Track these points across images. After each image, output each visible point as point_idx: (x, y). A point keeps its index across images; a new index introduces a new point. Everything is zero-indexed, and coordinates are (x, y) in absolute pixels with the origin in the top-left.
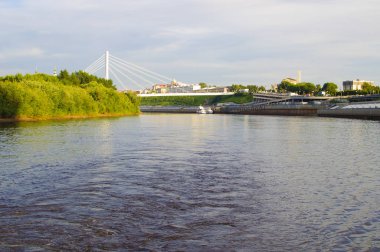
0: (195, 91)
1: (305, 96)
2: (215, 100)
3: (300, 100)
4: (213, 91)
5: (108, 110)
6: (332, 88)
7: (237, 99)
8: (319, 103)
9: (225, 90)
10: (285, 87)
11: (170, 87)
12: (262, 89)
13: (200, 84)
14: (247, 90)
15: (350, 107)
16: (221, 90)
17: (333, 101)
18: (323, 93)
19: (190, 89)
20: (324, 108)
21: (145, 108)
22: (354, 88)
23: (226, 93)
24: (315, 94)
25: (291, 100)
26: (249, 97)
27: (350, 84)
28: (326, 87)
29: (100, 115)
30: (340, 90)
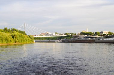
0: (54, 35)
1: (90, 36)
2: (60, 38)
3: (88, 37)
6: (98, 33)
7: (67, 37)
8: (95, 38)
9: (63, 35)
10: (83, 33)
11: (46, 34)
12: (75, 34)
13: (55, 33)
14: (70, 35)
15: (106, 39)
16: (62, 35)
17: (99, 38)
18: (95, 35)
19: (52, 35)
20: (97, 40)
22: (104, 33)
23: (63, 36)
24: (93, 35)
25: (85, 37)
26: (71, 37)
27: (103, 32)
28: (96, 33)
29: (15, 43)
30: (100, 34)
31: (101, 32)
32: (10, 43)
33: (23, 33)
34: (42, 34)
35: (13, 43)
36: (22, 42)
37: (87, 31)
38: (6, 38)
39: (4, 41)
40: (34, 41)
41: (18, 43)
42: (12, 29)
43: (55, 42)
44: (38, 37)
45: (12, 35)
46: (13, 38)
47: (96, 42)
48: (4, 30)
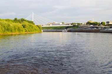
1: (95, 26)
2: (67, 28)
3: (94, 27)
4: (66, 25)
6: (104, 23)
7: (74, 27)
8: (100, 28)
9: (70, 24)
10: (89, 23)
11: (53, 24)
12: (82, 24)
13: (62, 23)
14: (77, 24)
16: (69, 24)
17: (105, 28)
18: (101, 25)
19: (59, 24)
20: (102, 30)
21: (44, 30)
22: (110, 24)
24: (99, 25)
25: (91, 27)
26: (77, 26)
27: (109, 22)
28: (102, 23)
29: (26, 33)
30: (106, 24)
31: (107, 22)
32: (21, 32)
33: (32, 22)
34: (49, 24)
35: (24, 32)
36: (31, 31)
37: (93, 21)
38: (19, 28)
39: (17, 30)
40: (42, 31)
41: (28, 33)
42: (21, 19)
43: (61, 31)
44: (45, 27)
45: (23, 25)
46: (24, 27)
47: (101, 32)
48: (14, 20)
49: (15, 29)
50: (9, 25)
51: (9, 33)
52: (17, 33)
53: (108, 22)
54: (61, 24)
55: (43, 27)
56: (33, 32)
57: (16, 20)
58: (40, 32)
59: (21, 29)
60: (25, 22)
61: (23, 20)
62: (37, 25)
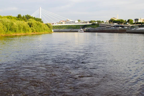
0: (76, 23)
2: (84, 27)
3: (119, 26)
4: (83, 23)
5: (37, 31)
6: (131, 21)
7: (93, 26)
8: (126, 27)
9: (88, 22)
10: (112, 21)
11: (66, 22)
12: (103, 22)
13: (78, 20)
14: (97, 23)
15: (140, 29)
16: (86, 22)
17: (132, 27)
18: (128, 23)
20: (129, 30)
21: (56, 30)
22: (139, 21)
23: (88, 24)
24: (125, 24)
25: (115, 26)
26: (98, 25)
28: (129, 21)
29: (33, 33)
30: (134, 22)
31: (135, 20)
32: (27, 33)
33: (39, 20)
34: (62, 22)
35: (31, 33)
36: (40, 31)
37: (117, 18)
38: (24, 27)
39: (22, 30)
40: (53, 31)
41: (36, 33)
42: (26, 16)
43: (77, 32)
44: (56, 26)
45: (29, 24)
46: (30, 26)
48: (17, 17)
49: (20, 29)
50: (12, 24)
51: (12, 34)
52: (22, 33)
53: (137, 20)
54: (77, 22)
55: (53, 26)
56: (41, 33)
57: (19, 17)
58: (50, 33)
59: (27, 28)
60: (31, 19)
61: (28, 17)
62: (47, 23)
